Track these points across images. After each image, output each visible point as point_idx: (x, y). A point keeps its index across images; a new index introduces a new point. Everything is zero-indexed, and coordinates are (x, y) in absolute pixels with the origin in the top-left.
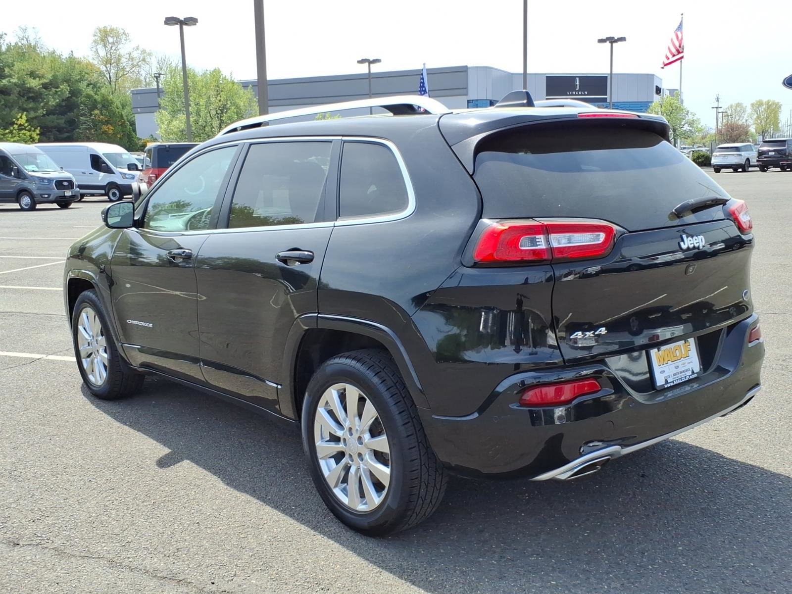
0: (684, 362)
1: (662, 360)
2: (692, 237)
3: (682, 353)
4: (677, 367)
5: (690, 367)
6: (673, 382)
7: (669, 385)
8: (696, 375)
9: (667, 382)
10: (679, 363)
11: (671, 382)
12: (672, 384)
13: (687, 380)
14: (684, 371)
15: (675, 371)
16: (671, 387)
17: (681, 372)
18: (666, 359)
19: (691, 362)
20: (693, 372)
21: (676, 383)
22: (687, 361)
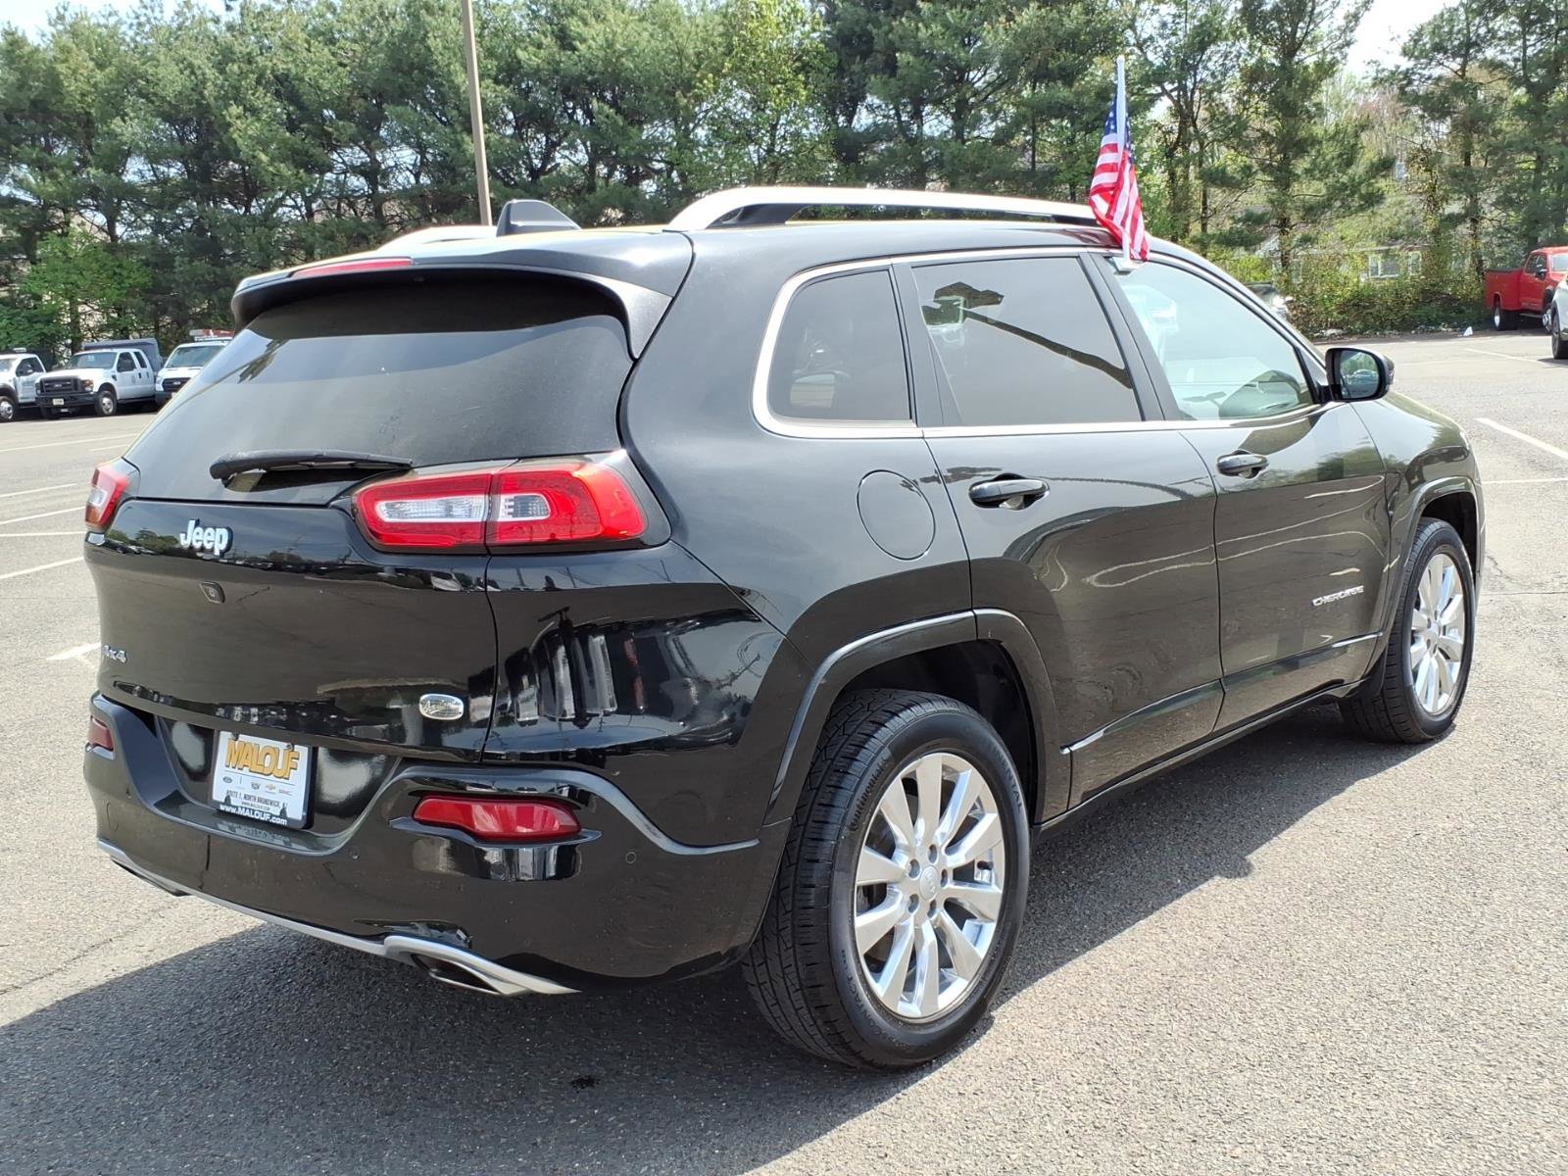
0: (274, 784)
1: (235, 758)
2: (205, 528)
3: (277, 764)
4: (256, 786)
5: (282, 799)
6: (237, 807)
7: (228, 809)
8: (283, 822)
9: (227, 802)
10: (263, 781)
11: (234, 807)
12: (233, 811)
13: (264, 822)
14: (266, 801)
15: (250, 792)
16: (230, 814)
17: (260, 800)
18: (243, 761)
19: (287, 793)
20: (283, 814)
21: (241, 812)
22: (280, 784)
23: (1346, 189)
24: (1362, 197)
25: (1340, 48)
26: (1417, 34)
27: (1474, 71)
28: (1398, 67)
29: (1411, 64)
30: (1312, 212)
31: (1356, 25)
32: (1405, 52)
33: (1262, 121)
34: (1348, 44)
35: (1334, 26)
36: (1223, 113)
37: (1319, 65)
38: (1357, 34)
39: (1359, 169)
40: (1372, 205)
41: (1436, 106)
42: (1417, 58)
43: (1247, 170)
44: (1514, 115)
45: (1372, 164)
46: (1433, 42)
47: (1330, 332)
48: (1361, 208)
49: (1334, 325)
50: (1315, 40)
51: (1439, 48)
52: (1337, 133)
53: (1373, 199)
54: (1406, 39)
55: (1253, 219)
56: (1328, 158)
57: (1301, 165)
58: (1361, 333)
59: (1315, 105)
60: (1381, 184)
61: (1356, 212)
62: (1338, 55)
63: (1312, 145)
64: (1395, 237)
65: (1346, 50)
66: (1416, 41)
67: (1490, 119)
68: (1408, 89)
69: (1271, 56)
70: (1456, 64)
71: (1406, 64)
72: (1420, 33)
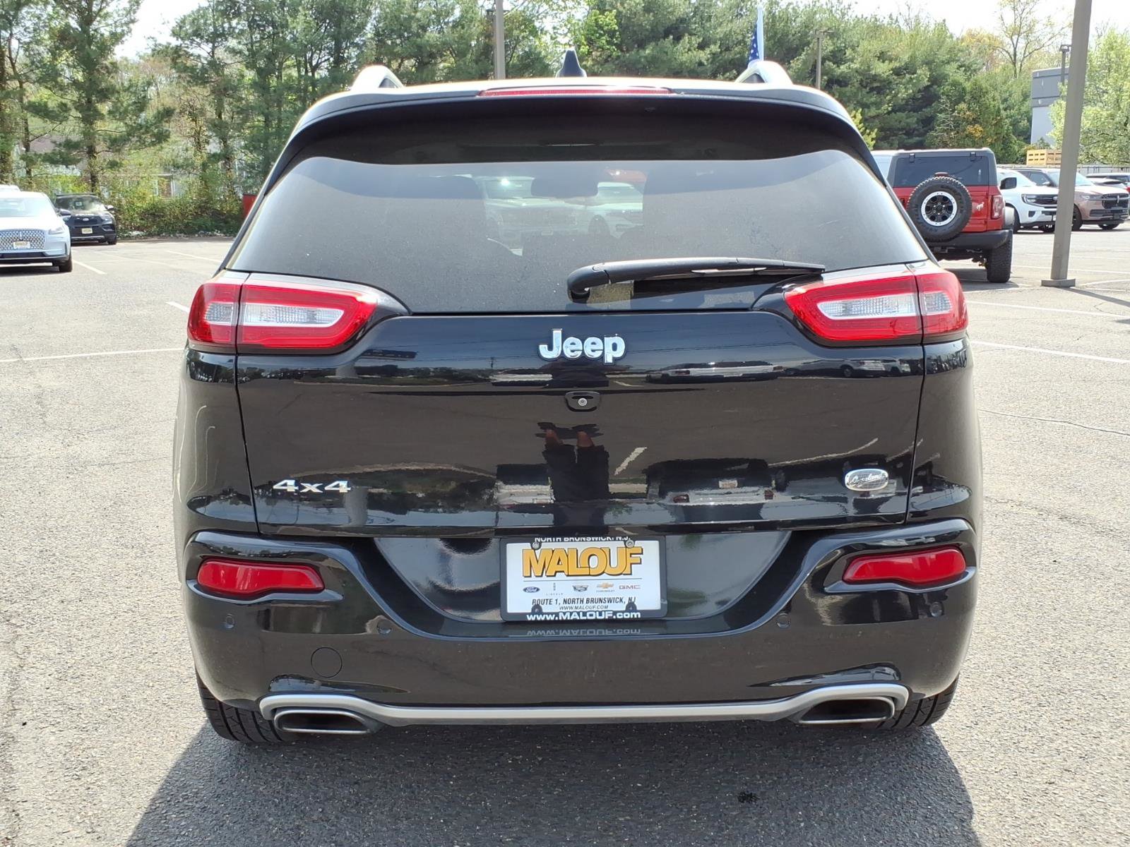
0: (610, 582)
1: (537, 567)
3: (609, 564)
4: (582, 589)
5: (625, 594)
6: (556, 613)
7: (543, 617)
8: (637, 615)
9: (536, 611)
10: (592, 583)
11: (550, 614)
12: (552, 618)
13: (604, 620)
14: (600, 601)
15: (573, 595)
16: (547, 621)
17: (590, 601)
18: (553, 569)
20: (631, 607)
21: (564, 617)
22: (619, 582)
23: (141, 128)
24: (154, 135)
25: (127, 24)
26: (181, 22)
27: (220, 53)
28: (170, 44)
29: (179, 42)
30: (116, 144)
31: (138, 8)
32: (174, 34)
33: (70, 71)
34: (133, 21)
35: (121, 7)
36: (40, 62)
37: (113, 35)
38: (138, 16)
39: (148, 115)
40: (160, 142)
41: (198, 77)
42: (182, 39)
43: (63, 107)
44: (251, 88)
45: (159, 112)
46: (192, 29)
47: (135, 233)
48: (153, 144)
49: (138, 229)
50: (107, 15)
51: (197, 33)
52: (131, 86)
53: (162, 137)
54: (175, 24)
55: (69, 145)
56: (125, 105)
57: (104, 108)
58: (159, 235)
59: (111, 63)
60: (166, 126)
61: (149, 146)
62: (125, 28)
63: (113, 93)
64: (177, 166)
65: (131, 25)
66: (181, 27)
67: (235, 89)
68: (179, 61)
69: (73, 23)
70: (207, 47)
71: (175, 42)
72: (183, 21)
